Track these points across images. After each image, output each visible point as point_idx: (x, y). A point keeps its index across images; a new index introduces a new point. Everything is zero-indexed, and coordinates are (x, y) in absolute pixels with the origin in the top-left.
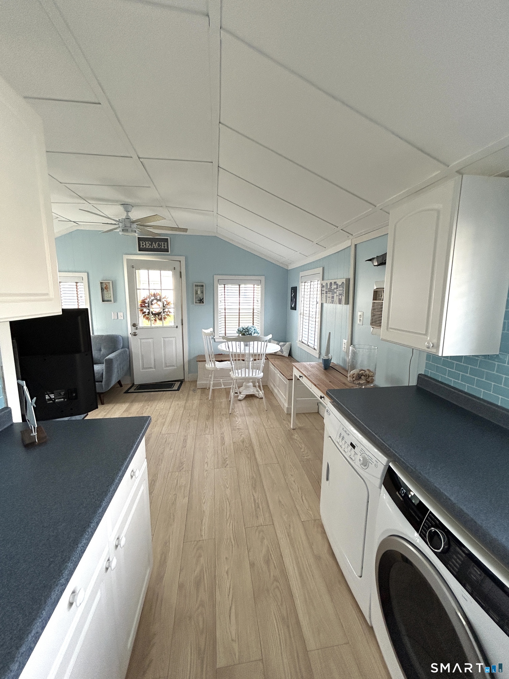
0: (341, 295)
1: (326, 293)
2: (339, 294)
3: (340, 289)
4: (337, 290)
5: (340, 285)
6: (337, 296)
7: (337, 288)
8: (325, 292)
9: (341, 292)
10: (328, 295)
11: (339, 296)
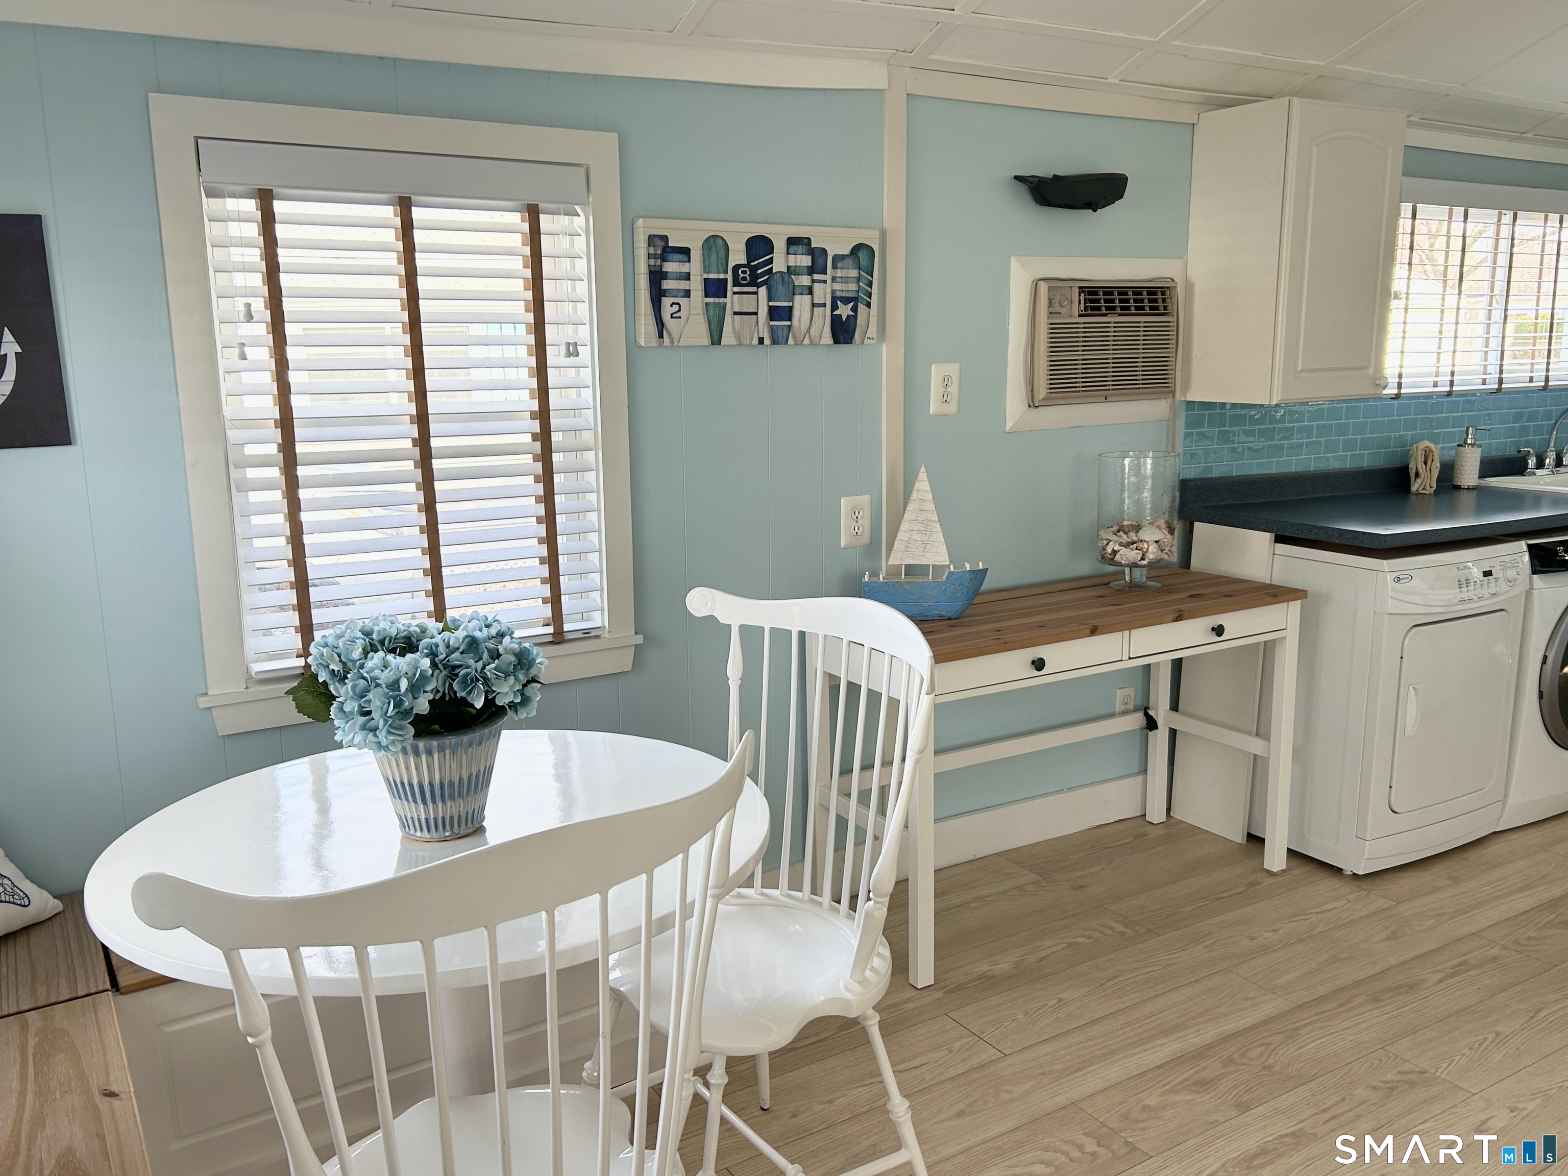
0: (846, 301)
1: (715, 288)
2: (834, 300)
3: (839, 273)
4: (817, 277)
5: (837, 259)
6: (814, 305)
7: (811, 270)
8: (696, 286)
9: (853, 287)
10: (733, 301)
11: (834, 307)
